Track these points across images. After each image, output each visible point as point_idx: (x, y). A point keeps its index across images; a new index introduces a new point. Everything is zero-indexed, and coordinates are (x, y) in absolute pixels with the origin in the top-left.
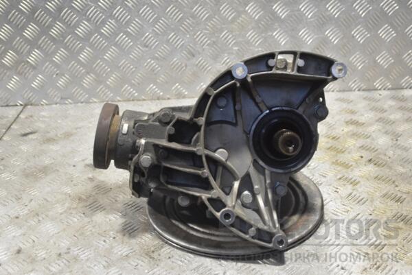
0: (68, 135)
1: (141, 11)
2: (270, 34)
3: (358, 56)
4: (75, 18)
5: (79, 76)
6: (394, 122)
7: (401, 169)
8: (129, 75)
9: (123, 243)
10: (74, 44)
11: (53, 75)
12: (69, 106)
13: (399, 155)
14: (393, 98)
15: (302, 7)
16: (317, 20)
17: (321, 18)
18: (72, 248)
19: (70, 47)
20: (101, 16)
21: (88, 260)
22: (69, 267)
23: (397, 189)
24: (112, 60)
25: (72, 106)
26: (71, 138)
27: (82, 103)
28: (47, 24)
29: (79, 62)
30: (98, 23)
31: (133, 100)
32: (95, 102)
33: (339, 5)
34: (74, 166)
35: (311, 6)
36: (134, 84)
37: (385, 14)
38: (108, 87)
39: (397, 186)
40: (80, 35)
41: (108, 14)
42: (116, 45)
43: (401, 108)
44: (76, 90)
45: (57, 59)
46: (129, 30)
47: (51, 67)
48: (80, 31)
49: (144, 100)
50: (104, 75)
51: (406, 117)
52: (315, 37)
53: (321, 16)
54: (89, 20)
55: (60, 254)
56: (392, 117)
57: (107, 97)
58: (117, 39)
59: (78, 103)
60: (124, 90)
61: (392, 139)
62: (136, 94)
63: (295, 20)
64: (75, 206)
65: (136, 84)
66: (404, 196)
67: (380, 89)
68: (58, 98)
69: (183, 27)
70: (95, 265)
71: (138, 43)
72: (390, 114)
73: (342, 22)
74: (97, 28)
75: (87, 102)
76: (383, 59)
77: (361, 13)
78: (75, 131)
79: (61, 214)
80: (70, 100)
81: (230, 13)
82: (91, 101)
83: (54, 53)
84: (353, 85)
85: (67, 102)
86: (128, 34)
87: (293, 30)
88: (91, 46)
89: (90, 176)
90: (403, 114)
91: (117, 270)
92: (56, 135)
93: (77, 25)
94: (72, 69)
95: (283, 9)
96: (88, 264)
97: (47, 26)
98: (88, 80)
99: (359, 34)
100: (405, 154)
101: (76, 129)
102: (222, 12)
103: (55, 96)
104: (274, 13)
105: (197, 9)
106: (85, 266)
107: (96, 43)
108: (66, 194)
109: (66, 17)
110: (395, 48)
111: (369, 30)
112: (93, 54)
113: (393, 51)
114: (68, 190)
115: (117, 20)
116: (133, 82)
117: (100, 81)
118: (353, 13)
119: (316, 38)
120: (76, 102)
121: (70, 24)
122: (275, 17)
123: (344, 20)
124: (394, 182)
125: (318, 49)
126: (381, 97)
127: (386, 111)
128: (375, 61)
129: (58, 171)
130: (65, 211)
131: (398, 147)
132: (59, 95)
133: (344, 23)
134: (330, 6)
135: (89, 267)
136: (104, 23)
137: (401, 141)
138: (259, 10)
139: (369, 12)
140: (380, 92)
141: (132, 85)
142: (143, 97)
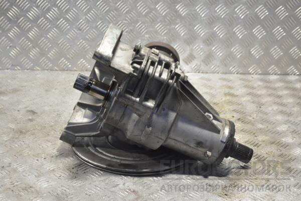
0: (15, 91)
1: (78, 3)
2: (174, 26)
3: (237, 48)
4: (27, 4)
5: (27, 49)
6: (259, 96)
7: (260, 126)
8: (66, 50)
9: (51, 162)
10: (25, 24)
11: (7, 47)
12: (18, 72)
13: (261, 117)
14: (261, 80)
15: (198, 8)
16: (208, 18)
17: (211, 18)
18: (13, 164)
19: (22, 26)
20: (47, 5)
21: (23, 172)
22: (9, 175)
23: (255, 138)
24: (53, 39)
25: (20, 71)
26: (18, 93)
27: (28, 70)
28: (6, 7)
29: (28, 38)
30: (45, 9)
31: (67, 70)
32: (38, 70)
33: (225, 8)
34: (18, 111)
35: (204, 8)
36: (69, 59)
37: (258, 17)
38: (48, 59)
39: (256, 136)
40: (31, 18)
41: (53, 4)
42: (57, 27)
43: (266, 87)
44: (24, 59)
45: (11, 34)
46: (68, 17)
47: (6, 41)
48: (30, 15)
49: (76, 71)
50: (46, 50)
51: (269, 93)
52: (207, 31)
53: (211, 16)
54: (38, 7)
55: (3, 167)
56: (259, 92)
57: (47, 67)
58: (58, 23)
59: (24, 70)
60: (62, 62)
61: (257, 107)
62: (70, 66)
63: (192, 17)
64: (17, 136)
66: (260, 143)
67: (253, 74)
68: (10, 65)
69: (108, 17)
70: (29, 175)
71: (74, 26)
72: (258, 91)
73: (226, 21)
74: (44, 13)
75: (32, 69)
76: (256, 52)
77: (241, 16)
78: (21, 88)
79: (6, 141)
80: (19, 68)
81: (144, 9)
82: (35, 69)
83: (9, 30)
84: (233, 69)
85: (16, 68)
86: (67, 20)
87: (190, 25)
88: (38, 27)
89: (30, 118)
90: (268, 91)
91: (45, 179)
92: (6, 91)
93: (28, 10)
94: (22, 44)
95: (183, 9)
96: (24, 174)
97: (6, 9)
98: (33, 53)
99: (239, 32)
100: (265, 116)
101: (22, 87)
102: (139, 8)
103: (8, 63)
104: (177, 11)
105: (120, 4)
106: (22, 175)
107: (42, 24)
108: (11, 128)
109: (20, 4)
110: (264, 43)
111: (246, 29)
112: (39, 33)
113: (263, 46)
114: (13, 126)
115: (59, 9)
116: (68, 56)
117: (43, 53)
118: (235, 15)
119: (207, 32)
120: (23, 69)
121: (24, 9)
122: (177, 14)
123: (229, 20)
124: (254, 134)
125: (208, 40)
126: (253, 79)
127: (255, 88)
128: (250, 53)
129: (6, 113)
130: (9, 140)
131: (261, 112)
132: (11, 62)
133: (229, 22)
134: (218, 9)
135: (24, 176)
136: (49, 10)
137: (263, 108)
138: (166, 8)
139: (246, 16)
140: (253, 76)
141: (67, 59)
142: (75, 68)
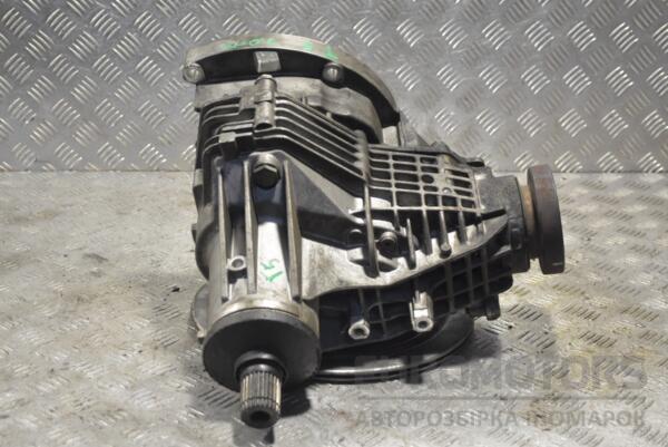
0: (50, 215)
1: (182, 22)
2: (390, 70)
3: (530, 115)
4: (71, 26)
5: (70, 124)
6: (585, 216)
7: (594, 277)
8: (155, 126)
9: (154, 358)
10: (65, 70)
11: (25, 120)
12: (49, 175)
13: (591, 259)
14: (585, 184)
15: (444, 31)
16: (467, 52)
17: (472, 50)
18: (72, 363)
19: (58, 74)
20: (115, 26)
21: (99, 379)
22: (68, 387)
23: (587, 302)
24: (129, 102)
25: (55, 174)
26: (57, 218)
27: (71, 170)
28: (23, 33)
29: (72, 100)
30: (109, 36)
31: (158, 170)
32: (95, 171)
33: (502, 29)
34: (66, 256)
35: (458, 29)
36: (162, 144)
37: (573, 48)
38: (117, 145)
39: (588, 298)
40: (79, 56)
41: (127, 24)
42: (136, 75)
43: (596, 199)
44: (63, 147)
45: (33, 93)
46: (160, 52)
47: (23, 106)
48: (78, 49)
49: (178, 171)
50: (113, 125)
51: (604, 210)
52: (464, 79)
53: (473, 47)
54: (94, 31)
55: (52, 370)
56: (583, 209)
57: (113, 163)
58: (139, 65)
59: (63, 170)
60: (145, 152)
61: (582, 239)
62: (164, 160)
63: (431, 50)
64: (72, 309)
65: (166, 143)
66: (598, 312)
67: (564, 172)
68: (30, 160)
70: (111, 386)
71: (174, 73)
72: (579, 206)
73: (506, 58)
74: (106, 47)
75: (80, 169)
76: (571, 122)
77: (536, 45)
78: (62, 209)
79: (50, 318)
80: (50, 166)
81: (326, 35)
82: (87, 168)
83: (30, 83)
84: (521, 162)
85: (44, 168)
86: (157, 58)
87: (428, 66)
88: (95, 75)
89: (95, 269)
90: (601, 206)
91: (148, 392)
92: (31, 214)
93: (73, 38)
94: (57, 113)
95: (413, 33)
96: (100, 384)
97: (23, 37)
98: (84, 133)
99: (534, 80)
100: (601, 258)
101: (64, 206)
102: (315, 31)
103: (26, 156)
104: (398, 38)
105: (274, 23)
106: (95, 387)
107: (101, 71)
108: (55, 292)
109: (56, 25)
110: (588, 103)
111: (548, 72)
112: (96, 89)
113: (586, 110)
114: (59, 287)
115: (141, 34)
116: (160, 138)
117: (104, 133)
118: (525, 45)
119: (464, 82)
120: (60, 168)
121: (62, 35)
122: (401, 45)
123: (511, 55)
124: (583, 293)
125: (467, 99)
126: (566, 182)
127: (573, 201)
128: (558, 125)
129: (39, 261)
130: (55, 315)
131: (591, 248)
132: (32, 154)
133: (511, 60)
134: (487, 31)
135: (100, 387)
136: (118, 36)
137: (595, 242)
138: (376, 31)
139: (549, 44)
140: (564, 175)
141: (158, 145)
142: (175, 166)
